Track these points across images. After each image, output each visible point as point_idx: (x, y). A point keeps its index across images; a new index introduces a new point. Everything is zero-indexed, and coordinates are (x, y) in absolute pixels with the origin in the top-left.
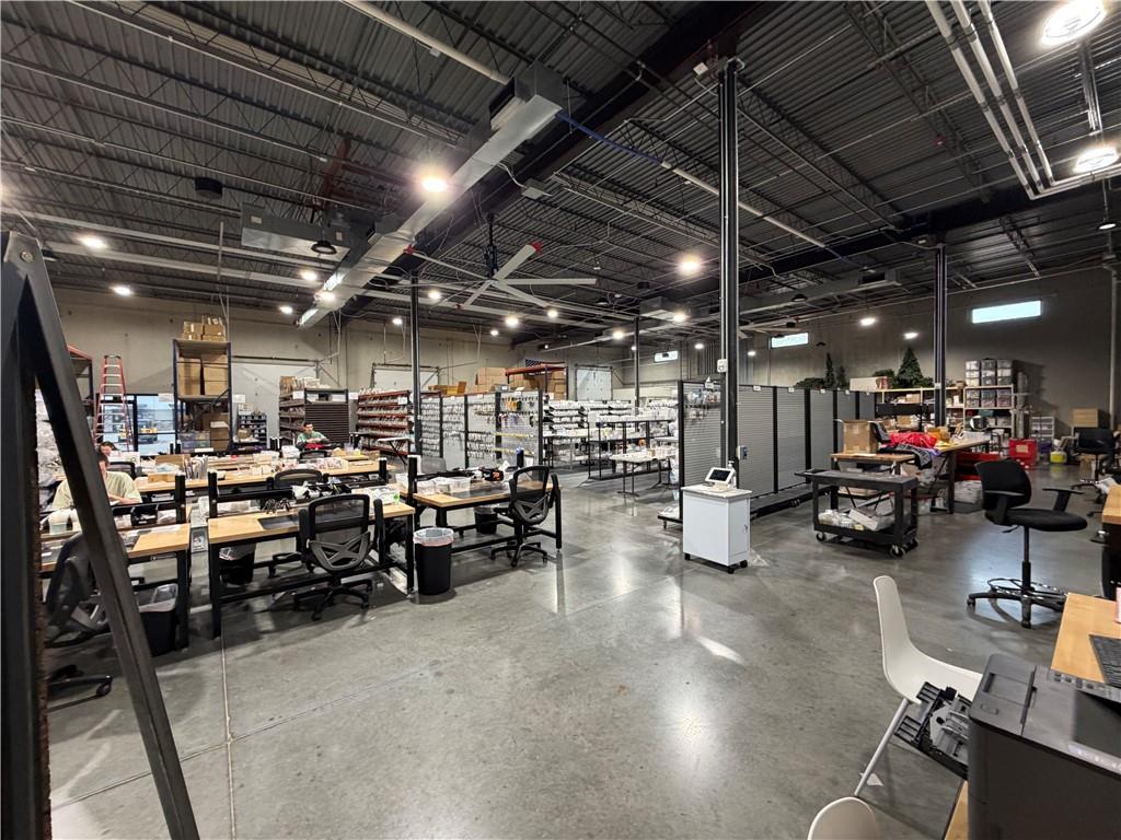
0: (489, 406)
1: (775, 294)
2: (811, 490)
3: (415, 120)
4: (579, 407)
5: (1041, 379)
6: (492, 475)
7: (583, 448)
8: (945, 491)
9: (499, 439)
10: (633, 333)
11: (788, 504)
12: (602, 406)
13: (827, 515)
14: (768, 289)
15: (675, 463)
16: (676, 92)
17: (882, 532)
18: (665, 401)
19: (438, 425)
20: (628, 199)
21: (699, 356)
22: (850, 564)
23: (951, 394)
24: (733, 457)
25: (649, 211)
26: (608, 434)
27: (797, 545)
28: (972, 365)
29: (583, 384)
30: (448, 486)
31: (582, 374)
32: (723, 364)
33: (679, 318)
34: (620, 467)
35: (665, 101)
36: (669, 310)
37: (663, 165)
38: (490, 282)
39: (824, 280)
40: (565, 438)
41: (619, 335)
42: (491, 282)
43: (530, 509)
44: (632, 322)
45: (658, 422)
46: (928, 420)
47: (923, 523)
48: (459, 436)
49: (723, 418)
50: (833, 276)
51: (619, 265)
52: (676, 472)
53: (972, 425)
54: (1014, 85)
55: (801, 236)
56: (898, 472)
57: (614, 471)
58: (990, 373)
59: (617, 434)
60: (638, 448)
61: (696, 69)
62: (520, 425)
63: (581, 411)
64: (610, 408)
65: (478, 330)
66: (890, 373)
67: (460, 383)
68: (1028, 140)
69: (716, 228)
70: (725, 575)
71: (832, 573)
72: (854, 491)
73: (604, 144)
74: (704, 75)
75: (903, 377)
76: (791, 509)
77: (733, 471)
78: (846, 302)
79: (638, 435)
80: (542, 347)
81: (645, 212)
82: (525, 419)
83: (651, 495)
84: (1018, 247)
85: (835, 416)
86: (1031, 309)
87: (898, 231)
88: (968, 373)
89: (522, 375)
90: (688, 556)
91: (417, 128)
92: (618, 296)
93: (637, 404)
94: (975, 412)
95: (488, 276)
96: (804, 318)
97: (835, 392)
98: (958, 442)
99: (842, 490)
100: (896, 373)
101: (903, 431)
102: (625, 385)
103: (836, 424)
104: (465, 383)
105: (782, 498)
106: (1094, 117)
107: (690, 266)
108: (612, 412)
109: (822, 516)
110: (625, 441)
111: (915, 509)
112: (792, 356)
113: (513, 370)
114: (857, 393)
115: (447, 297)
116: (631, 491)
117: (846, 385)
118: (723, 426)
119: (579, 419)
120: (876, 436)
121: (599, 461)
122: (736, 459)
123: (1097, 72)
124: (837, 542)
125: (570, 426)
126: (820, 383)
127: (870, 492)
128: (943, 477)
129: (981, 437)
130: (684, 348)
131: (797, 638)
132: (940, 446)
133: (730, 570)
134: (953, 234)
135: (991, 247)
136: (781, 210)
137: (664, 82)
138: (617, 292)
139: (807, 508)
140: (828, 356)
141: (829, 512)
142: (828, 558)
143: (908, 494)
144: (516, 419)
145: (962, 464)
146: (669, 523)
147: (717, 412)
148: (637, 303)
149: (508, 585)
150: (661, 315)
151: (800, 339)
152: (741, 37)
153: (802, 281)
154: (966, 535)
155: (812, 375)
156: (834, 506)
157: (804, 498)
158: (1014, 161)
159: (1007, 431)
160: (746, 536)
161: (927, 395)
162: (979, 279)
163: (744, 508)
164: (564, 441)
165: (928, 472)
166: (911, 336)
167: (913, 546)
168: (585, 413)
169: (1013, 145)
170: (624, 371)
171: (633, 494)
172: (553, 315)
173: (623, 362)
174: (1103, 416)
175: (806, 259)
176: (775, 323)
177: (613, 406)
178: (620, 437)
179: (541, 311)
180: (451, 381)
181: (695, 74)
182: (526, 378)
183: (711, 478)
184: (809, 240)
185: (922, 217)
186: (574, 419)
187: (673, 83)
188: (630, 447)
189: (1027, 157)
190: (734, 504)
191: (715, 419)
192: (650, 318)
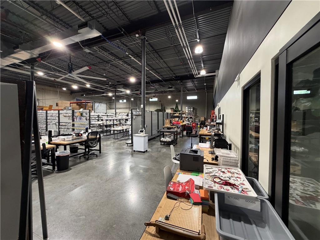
0: (69, 114)
1: (151, 88)
2: (159, 134)
3: (44, 17)
4: (98, 115)
5: (197, 111)
6: (78, 135)
7: (100, 127)
8: (182, 133)
9: (73, 125)
10: (114, 94)
11: (154, 138)
12: (105, 115)
13: (162, 139)
14: (149, 87)
15: (130, 129)
16: (131, 38)
17: (172, 141)
18: (123, 114)
19: (45, 120)
20: (116, 58)
21: (132, 102)
22: (166, 148)
23: (183, 114)
24: (144, 127)
25: (121, 63)
26: (108, 123)
27: (157, 146)
28: (187, 108)
29: (97, 108)
30: (64, 139)
31: (97, 105)
32: (142, 106)
33: (128, 92)
34: (112, 132)
35: (128, 39)
36: (125, 89)
37: (126, 53)
38: (69, 74)
39: (161, 86)
40: (94, 124)
41: (110, 94)
42: (71, 75)
43: (93, 143)
44: (114, 91)
45: (123, 119)
46: (180, 119)
47: (178, 139)
48: (56, 124)
49: (142, 118)
50: (163, 86)
51: (111, 75)
52: (130, 132)
53: (187, 120)
54: (192, 57)
55: (156, 76)
56: (174, 129)
57: (110, 133)
58: (190, 110)
59: (111, 123)
60: (117, 127)
61: (136, 35)
62: (82, 120)
63: (98, 116)
64: (107, 115)
65: (58, 87)
66: (173, 109)
67: (50, 106)
68: (194, 67)
69: (141, 72)
70: (143, 153)
71: (163, 150)
72: (167, 134)
73: (111, 44)
74: (138, 37)
75: (176, 110)
76: (155, 139)
77: (144, 130)
78: (165, 92)
79: (117, 123)
80: (83, 95)
81: (120, 63)
82: (84, 118)
83: (122, 139)
84: (193, 85)
85: (163, 118)
86: (195, 97)
87: (175, 79)
88: (186, 109)
89: (76, 104)
90: (134, 151)
91: (45, 20)
92: (110, 83)
93: (116, 114)
94: (187, 117)
95: (69, 72)
96: (157, 95)
97: (163, 113)
98: (184, 123)
99: (165, 134)
100: (174, 109)
101: (175, 121)
102: (110, 109)
103: (163, 119)
104: (52, 106)
105: (153, 137)
106: (202, 65)
107: (132, 80)
108: (108, 116)
109: (161, 139)
110: (114, 125)
111: (177, 136)
112: (154, 103)
113: (72, 102)
114: (167, 113)
115: (46, 75)
116: (117, 138)
117: (165, 111)
118: (142, 120)
119: (98, 118)
120: (171, 122)
121: (106, 130)
122: (145, 127)
123: (203, 58)
124: (164, 144)
125: (95, 120)
126: (160, 110)
127: (170, 134)
128: (181, 130)
129: (187, 122)
130: (128, 99)
131: (158, 162)
132: (181, 124)
133: (144, 152)
134: (184, 81)
135: (190, 84)
136: (153, 69)
137: (128, 35)
138: (110, 82)
139: (158, 138)
140: (162, 104)
141: (162, 138)
142: (162, 148)
143: (176, 134)
144: (80, 118)
145: (184, 128)
146: (128, 144)
147: (141, 117)
148: (116, 86)
149: (87, 164)
150: (123, 90)
151: (156, 99)
152: (147, 32)
153: (156, 86)
154: (185, 141)
155: (158, 108)
156: (163, 137)
157: (157, 136)
158: (192, 70)
159: (192, 121)
160: (147, 145)
161: (180, 114)
162: (188, 90)
163: (147, 138)
164: (94, 125)
165: (179, 129)
166: (177, 101)
167: (176, 144)
168: (100, 117)
169: (192, 67)
170: (110, 105)
171: (117, 139)
172: (88, 86)
173: (110, 102)
174: (205, 118)
175: (157, 81)
176: (150, 95)
177: (108, 115)
178: (112, 124)
179: (84, 84)
180: (44, 104)
181: (136, 36)
182: (77, 105)
183: (140, 132)
184: (158, 77)
185: (179, 76)
186: (96, 118)
187: (130, 36)
188: (115, 126)
189: (194, 70)
190: (145, 137)
191: (140, 118)
192: (119, 90)
